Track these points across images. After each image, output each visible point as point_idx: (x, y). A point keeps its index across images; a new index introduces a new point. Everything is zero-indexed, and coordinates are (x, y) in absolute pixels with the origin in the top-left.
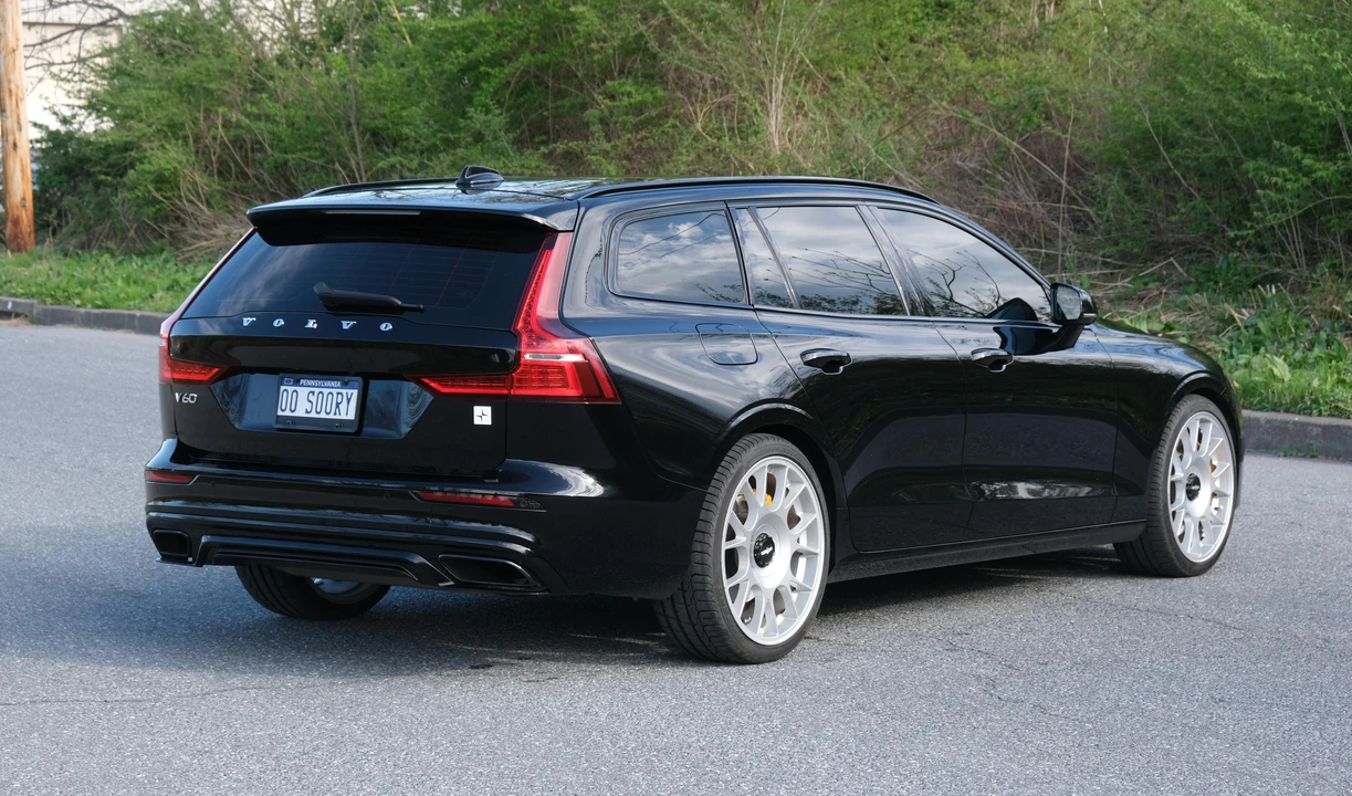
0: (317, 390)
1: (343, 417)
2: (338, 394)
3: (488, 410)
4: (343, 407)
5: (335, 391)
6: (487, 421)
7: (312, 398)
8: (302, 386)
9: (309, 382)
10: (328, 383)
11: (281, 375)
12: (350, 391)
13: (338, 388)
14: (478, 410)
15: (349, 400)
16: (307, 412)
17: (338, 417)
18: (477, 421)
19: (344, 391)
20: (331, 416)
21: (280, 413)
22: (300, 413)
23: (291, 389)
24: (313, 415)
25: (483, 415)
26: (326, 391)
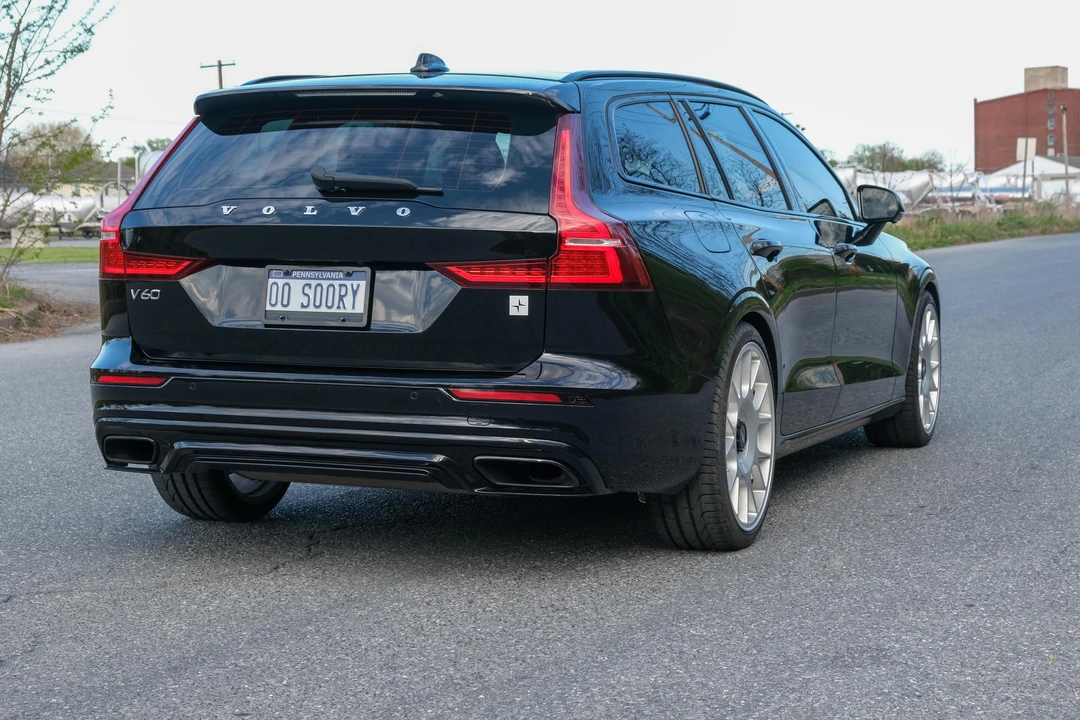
0: (314, 283)
1: (349, 310)
2: (340, 286)
3: (525, 299)
4: (348, 300)
5: (336, 283)
6: (524, 311)
7: (307, 290)
8: (295, 278)
9: (303, 274)
10: (328, 275)
11: (268, 267)
12: (355, 283)
13: (340, 279)
14: (514, 300)
15: (355, 293)
16: (303, 306)
17: (342, 311)
18: (513, 312)
19: (348, 283)
20: (334, 310)
21: (269, 308)
22: (295, 306)
23: (281, 282)
24: (311, 309)
25: (519, 306)
26: (325, 284)
